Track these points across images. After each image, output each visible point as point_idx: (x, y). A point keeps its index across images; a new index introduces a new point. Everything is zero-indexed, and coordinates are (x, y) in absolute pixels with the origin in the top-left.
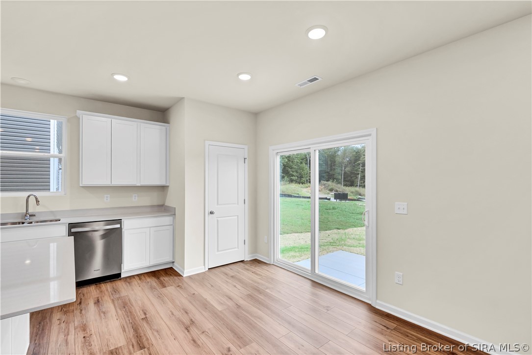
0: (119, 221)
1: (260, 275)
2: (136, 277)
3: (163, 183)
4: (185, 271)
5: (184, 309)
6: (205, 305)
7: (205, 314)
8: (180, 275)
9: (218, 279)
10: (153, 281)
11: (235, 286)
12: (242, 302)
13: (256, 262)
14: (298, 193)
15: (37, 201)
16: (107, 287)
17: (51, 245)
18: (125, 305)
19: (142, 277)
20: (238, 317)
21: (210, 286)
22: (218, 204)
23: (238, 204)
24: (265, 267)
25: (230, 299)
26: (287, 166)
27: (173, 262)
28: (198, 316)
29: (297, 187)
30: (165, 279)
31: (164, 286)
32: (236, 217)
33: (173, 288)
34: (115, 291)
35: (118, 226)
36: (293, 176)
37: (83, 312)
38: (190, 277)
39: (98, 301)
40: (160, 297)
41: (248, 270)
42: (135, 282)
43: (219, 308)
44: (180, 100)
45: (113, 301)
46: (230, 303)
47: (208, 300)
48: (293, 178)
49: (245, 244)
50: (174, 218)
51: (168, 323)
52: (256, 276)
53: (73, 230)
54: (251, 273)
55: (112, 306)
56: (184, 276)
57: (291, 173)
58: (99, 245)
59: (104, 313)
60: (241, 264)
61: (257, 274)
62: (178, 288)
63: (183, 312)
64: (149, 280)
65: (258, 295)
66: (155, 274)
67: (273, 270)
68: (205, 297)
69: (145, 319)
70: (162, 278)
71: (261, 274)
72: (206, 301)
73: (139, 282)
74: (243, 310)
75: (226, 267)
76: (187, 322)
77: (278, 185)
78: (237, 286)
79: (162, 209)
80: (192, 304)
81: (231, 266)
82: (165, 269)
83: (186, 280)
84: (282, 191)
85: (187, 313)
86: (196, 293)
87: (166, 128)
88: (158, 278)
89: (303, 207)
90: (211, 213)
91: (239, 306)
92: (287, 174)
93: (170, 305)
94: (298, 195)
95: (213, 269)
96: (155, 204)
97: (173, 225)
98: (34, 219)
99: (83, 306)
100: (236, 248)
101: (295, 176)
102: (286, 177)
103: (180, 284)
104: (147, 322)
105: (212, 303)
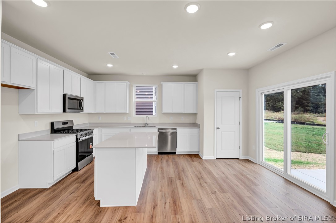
0: (175, 129)
1: (246, 167)
2: (182, 155)
3: (195, 112)
4: (204, 157)
5: (199, 172)
6: (210, 173)
7: (209, 177)
8: (201, 158)
9: (220, 164)
10: (189, 158)
11: (229, 169)
12: (229, 176)
13: (248, 161)
14: (313, 121)
15: (149, 119)
16: (171, 156)
17: (154, 136)
18: (176, 164)
19: (185, 156)
20: (224, 181)
21: (215, 166)
22: (222, 124)
23: (235, 124)
24: (252, 164)
25: (224, 174)
26: (302, 99)
27: (199, 152)
28: (205, 176)
29: (312, 116)
30: (194, 159)
31: (193, 161)
32: (234, 132)
33: (197, 163)
34: (174, 159)
35: (175, 131)
36: (308, 106)
37: (162, 163)
38: (206, 160)
39: (167, 161)
40: (190, 165)
41: (240, 163)
42: (181, 157)
43: (216, 176)
44: (201, 71)
45: (172, 162)
46: (223, 175)
47: (212, 171)
48: (308, 108)
49: (239, 148)
50: (199, 130)
51: (192, 175)
52: (243, 167)
53: (160, 131)
54: (241, 165)
55: (172, 164)
56: (203, 159)
57: (306, 104)
58: (169, 138)
59: (169, 165)
60: (237, 160)
61: (244, 167)
62: (199, 164)
63: (199, 173)
64: (187, 157)
65: (241, 176)
66: (190, 156)
67: (256, 167)
68: (211, 170)
69: (183, 171)
70: (193, 158)
71: (248, 167)
72: (211, 172)
73: (183, 157)
74: (229, 180)
75: (227, 160)
76: (200, 177)
77: (263, 113)
78: (230, 169)
79: (195, 125)
80: (204, 171)
81: (229, 160)
82: (195, 154)
83: (204, 161)
84: (295, 119)
85: (200, 173)
86: (207, 167)
87: (196, 85)
88: (191, 158)
89: (314, 133)
90: (218, 128)
91: (227, 178)
92: (300, 105)
93: (194, 169)
94: (312, 123)
95: (219, 159)
96: (192, 122)
97: (199, 133)
98: (148, 125)
99: (162, 161)
100: (233, 150)
101: (310, 107)
102: (300, 108)
103: (201, 162)
104: (183, 172)
105: (214, 173)
